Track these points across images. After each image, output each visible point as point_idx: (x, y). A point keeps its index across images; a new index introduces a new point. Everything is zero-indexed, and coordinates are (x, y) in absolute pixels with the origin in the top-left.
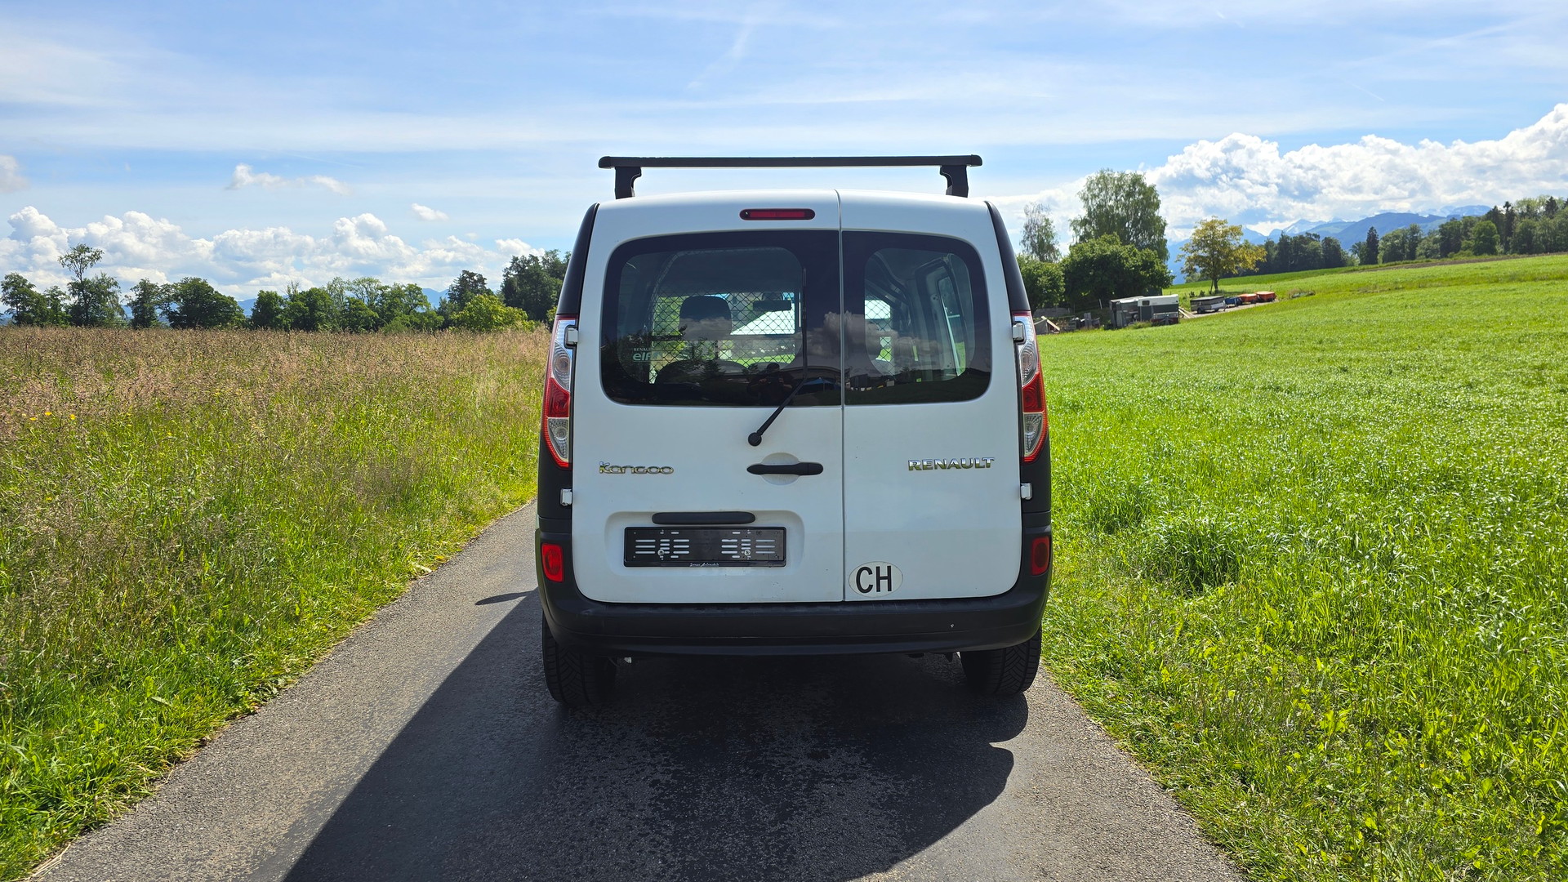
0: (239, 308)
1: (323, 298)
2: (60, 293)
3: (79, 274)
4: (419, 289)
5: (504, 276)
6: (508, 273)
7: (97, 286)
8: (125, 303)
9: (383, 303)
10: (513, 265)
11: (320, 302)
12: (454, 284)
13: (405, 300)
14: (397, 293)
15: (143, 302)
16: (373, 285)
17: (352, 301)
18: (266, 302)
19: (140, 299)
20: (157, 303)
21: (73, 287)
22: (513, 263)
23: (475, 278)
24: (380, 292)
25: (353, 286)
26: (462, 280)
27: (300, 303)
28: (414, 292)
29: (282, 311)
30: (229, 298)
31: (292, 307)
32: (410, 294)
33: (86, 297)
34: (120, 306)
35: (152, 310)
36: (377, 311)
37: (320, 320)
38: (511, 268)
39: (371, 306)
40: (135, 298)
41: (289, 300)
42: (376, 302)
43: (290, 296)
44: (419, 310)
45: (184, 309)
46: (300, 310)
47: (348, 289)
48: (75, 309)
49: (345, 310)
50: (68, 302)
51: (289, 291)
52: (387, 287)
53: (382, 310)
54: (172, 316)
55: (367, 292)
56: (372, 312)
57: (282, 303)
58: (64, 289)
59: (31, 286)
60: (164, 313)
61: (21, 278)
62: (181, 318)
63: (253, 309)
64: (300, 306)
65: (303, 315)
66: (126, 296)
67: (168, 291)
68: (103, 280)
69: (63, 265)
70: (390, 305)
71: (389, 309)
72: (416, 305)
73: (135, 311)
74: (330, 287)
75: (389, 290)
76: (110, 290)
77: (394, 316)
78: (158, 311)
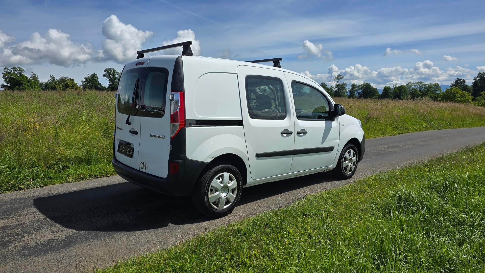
0: (378, 91)
1: (404, 88)
2: (333, 87)
3: (338, 82)
4: (438, 85)
5: (474, 80)
6: (476, 79)
7: (342, 86)
8: (348, 90)
9: (425, 90)
10: (478, 76)
11: (403, 90)
12: (453, 83)
13: (433, 89)
14: (430, 86)
15: (352, 90)
16: (422, 84)
17: (414, 89)
18: (386, 90)
19: (352, 89)
20: (356, 90)
21: (336, 86)
22: (479, 75)
23: (462, 81)
24: (424, 86)
25: (415, 85)
26: (456, 82)
27: (397, 90)
28: (436, 86)
29: (391, 92)
30: (376, 88)
31: (394, 91)
32: (435, 87)
33: (339, 88)
34: (346, 91)
35: (354, 92)
36: (422, 93)
37: (402, 95)
38: (477, 77)
39: (420, 91)
40: (350, 89)
41: (393, 89)
42: (422, 90)
43: (394, 88)
44: (438, 92)
45: (363, 92)
46: (396, 92)
47: (413, 85)
48: (336, 91)
49: (411, 92)
50: (334, 90)
51: (394, 86)
52: (427, 84)
53: (424, 92)
54: (359, 94)
55: (420, 86)
56: (420, 93)
57: (391, 90)
58: (334, 86)
59: (326, 86)
60: (357, 93)
61: (324, 84)
62: (362, 94)
63: (382, 92)
64: (396, 91)
65: (397, 94)
66: (348, 88)
67: (359, 87)
68: (343, 84)
69: (334, 80)
70: (427, 91)
71: (426, 92)
72: (436, 91)
73: (350, 92)
74: (407, 85)
75: (428, 85)
76: (345, 87)
77: (428, 94)
78: (356, 92)
